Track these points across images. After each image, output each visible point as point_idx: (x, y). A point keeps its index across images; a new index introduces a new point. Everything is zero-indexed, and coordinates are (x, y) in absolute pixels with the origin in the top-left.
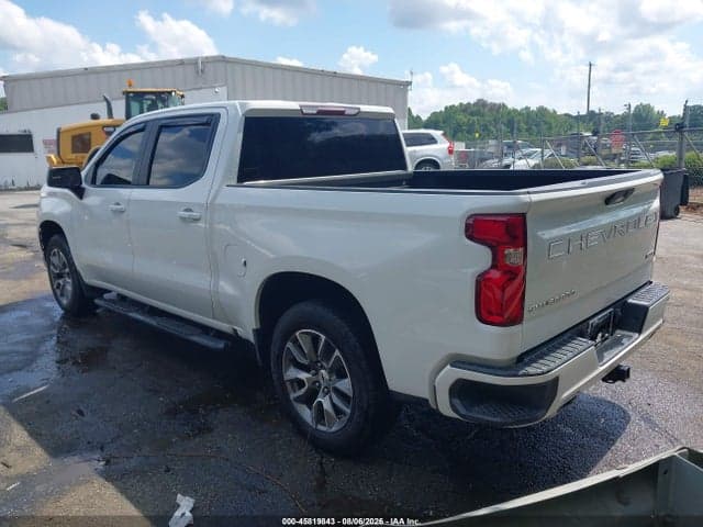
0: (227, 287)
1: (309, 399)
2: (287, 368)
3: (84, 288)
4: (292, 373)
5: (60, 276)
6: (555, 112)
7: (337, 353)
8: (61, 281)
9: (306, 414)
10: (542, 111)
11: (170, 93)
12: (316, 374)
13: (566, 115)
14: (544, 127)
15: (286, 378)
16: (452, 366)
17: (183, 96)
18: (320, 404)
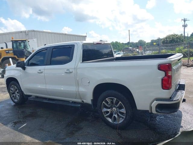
0: (82, 89)
1: (111, 116)
2: (103, 109)
3: (24, 96)
4: (105, 110)
5: (14, 93)
6: (120, 43)
7: (120, 102)
8: (14, 95)
9: (110, 120)
10: (116, 42)
11: (26, 40)
12: (112, 109)
13: (123, 43)
14: (118, 47)
15: (103, 111)
16: (156, 101)
17: (29, 41)
18: (115, 117)
